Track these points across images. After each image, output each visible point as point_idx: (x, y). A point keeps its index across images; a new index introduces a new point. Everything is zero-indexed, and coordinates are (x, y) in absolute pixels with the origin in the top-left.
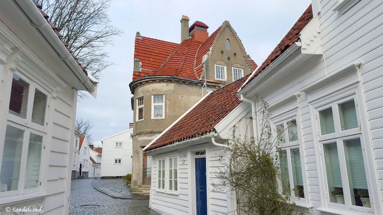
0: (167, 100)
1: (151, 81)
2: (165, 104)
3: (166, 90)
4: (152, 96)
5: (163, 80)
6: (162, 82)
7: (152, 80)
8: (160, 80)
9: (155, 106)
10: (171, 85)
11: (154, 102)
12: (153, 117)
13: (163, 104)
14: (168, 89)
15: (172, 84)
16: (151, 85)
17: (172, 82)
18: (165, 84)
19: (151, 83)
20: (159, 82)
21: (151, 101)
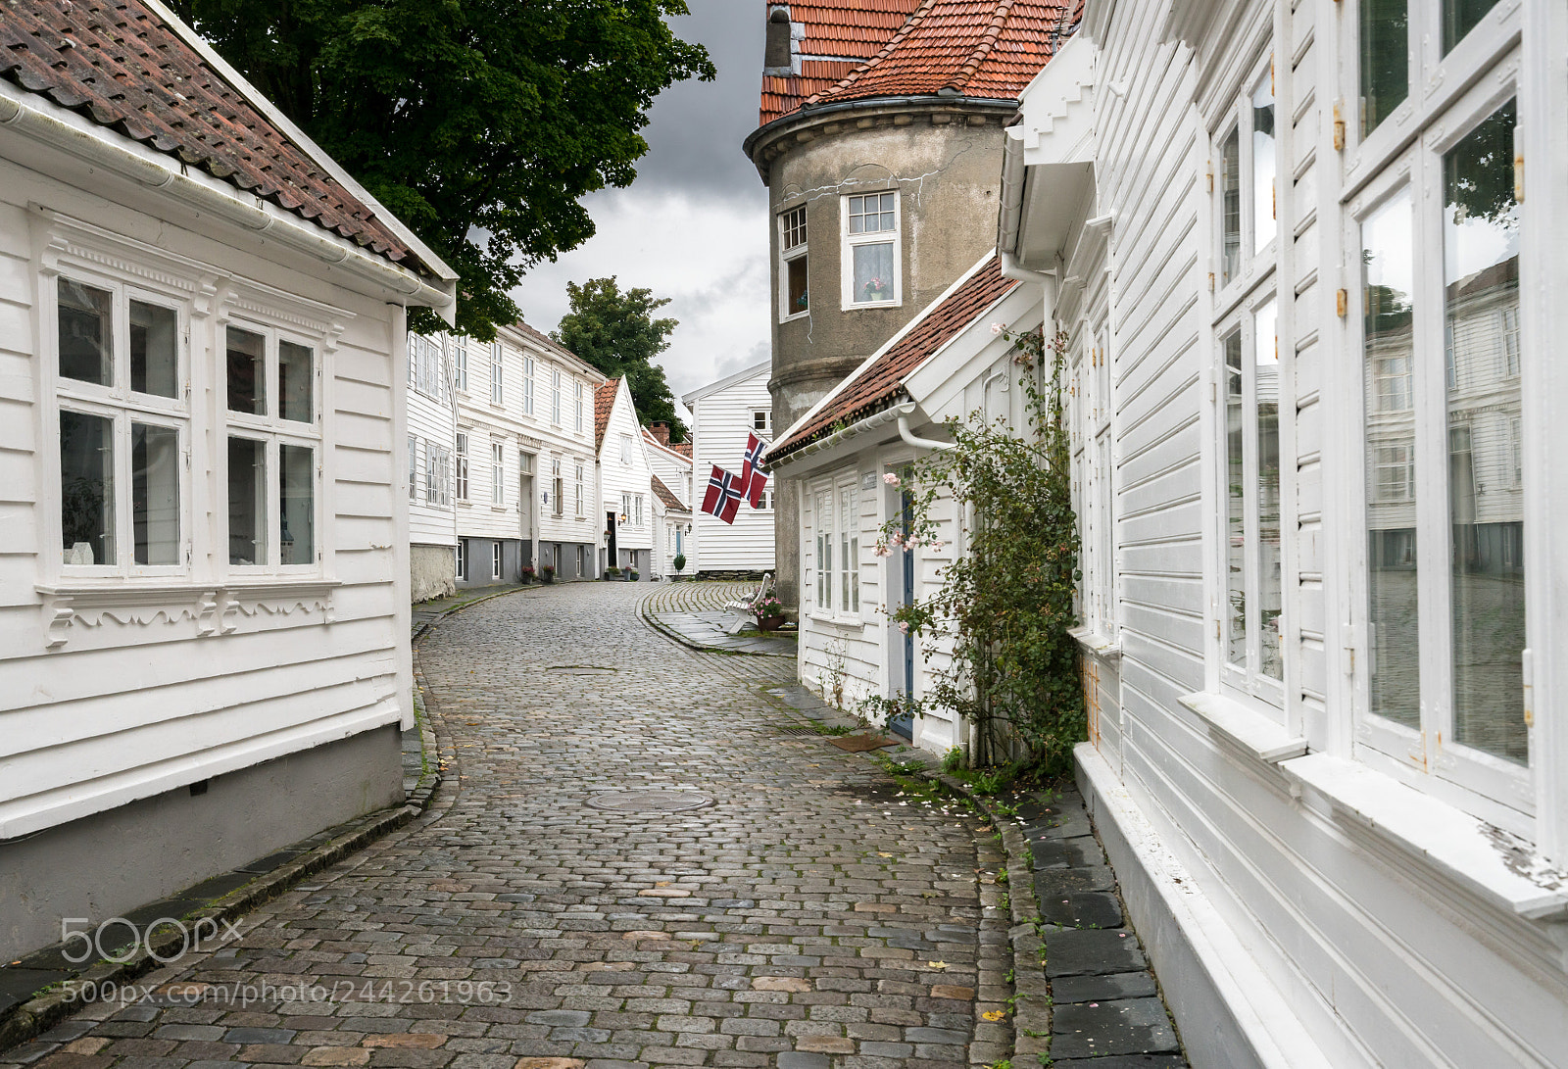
0: (914, 217)
1: (835, 128)
2: (903, 237)
3: (906, 168)
4: (844, 202)
5: (893, 116)
6: (887, 127)
7: (841, 123)
8: (875, 118)
9: (856, 248)
10: (932, 138)
11: (853, 229)
12: (847, 302)
13: (895, 236)
14: (916, 158)
15: (938, 132)
16: (837, 144)
17: (933, 125)
18: (900, 137)
19: (833, 136)
20: (874, 129)
21: (838, 223)
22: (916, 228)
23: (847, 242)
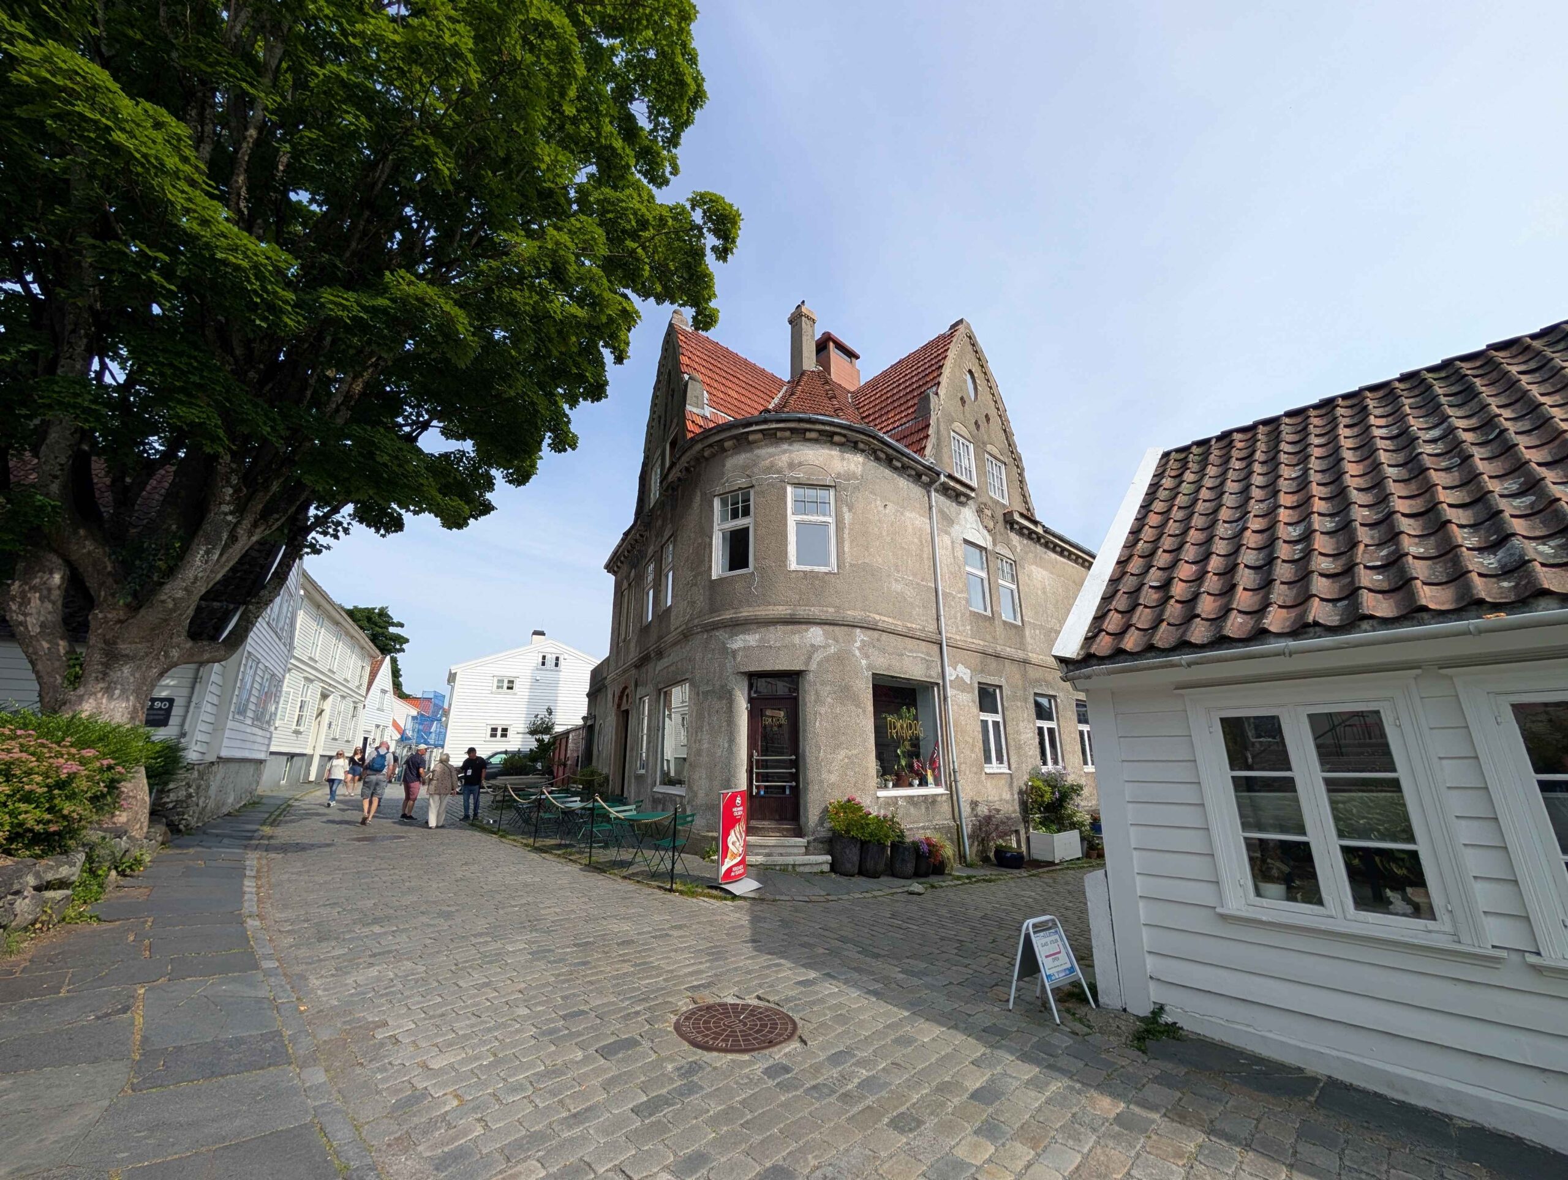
0: (845, 509)
1: (788, 434)
2: (837, 521)
3: (838, 473)
4: (790, 489)
5: (832, 433)
6: (825, 442)
7: (792, 430)
8: (821, 432)
10: (856, 458)
11: (797, 510)
13: (830, 520)
14: (846, 469)
15: (858, 454)
16: (785, 447)
17: (856, 450)
18: (835, 452)
19: (783, 440)
20: (816, 441)
21: (786, 503)
22: (847, 517)
23: (792, 520)
